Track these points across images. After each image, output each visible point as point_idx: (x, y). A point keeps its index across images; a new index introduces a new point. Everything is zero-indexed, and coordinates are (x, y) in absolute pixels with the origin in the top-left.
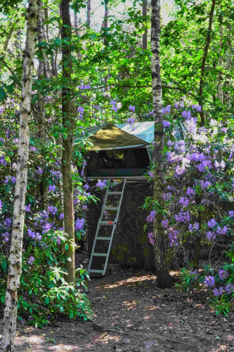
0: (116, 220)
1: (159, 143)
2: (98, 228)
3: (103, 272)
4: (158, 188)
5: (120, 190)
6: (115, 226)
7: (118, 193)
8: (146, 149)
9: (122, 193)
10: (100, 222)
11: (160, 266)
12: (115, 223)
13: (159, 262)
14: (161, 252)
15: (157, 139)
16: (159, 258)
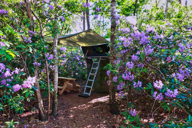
2: (89, 76)
9: (99, 63)
11: (112, 101)
12: (96, 74)
13: (111, 99)
14: (113, 93)
15: (112, 31)
16: (111, 96)
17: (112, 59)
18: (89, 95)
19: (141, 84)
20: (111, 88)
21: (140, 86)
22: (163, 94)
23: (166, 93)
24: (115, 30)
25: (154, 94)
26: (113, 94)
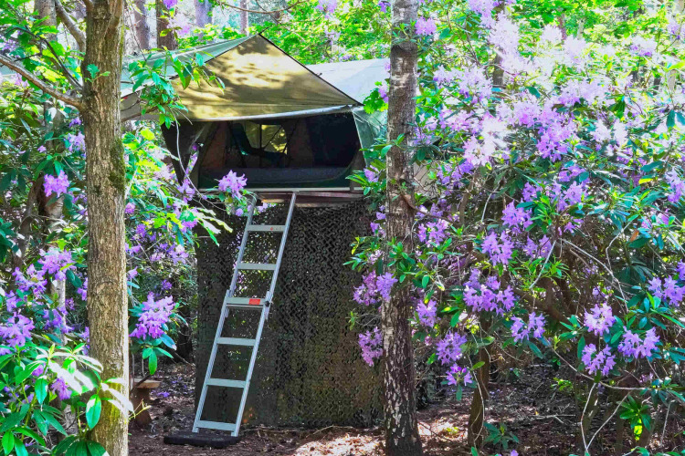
0: (269, 296)
1: (403, 79)
2: (224, 313)
3: (235, 429)
4: (399, 210)
5: (282, 222)
6: (265, 312)
7: (276, 228)
8: (350, 115)
9: (285, 229)
10: (230, 300)
11: (399, 431)
12: (267, 304)
13: (397, 421)
14: (402, 393)
15: (399, 69)
16: (397, 409)
17: (399, 217)
18: (229, 432)
19: (542, 323)
20: (396, 363)
21: (538, 332)
22: (615, 351)
23: (621, 345)
24: (411, 64)
25: (585, 353)
26: (406, 395)
